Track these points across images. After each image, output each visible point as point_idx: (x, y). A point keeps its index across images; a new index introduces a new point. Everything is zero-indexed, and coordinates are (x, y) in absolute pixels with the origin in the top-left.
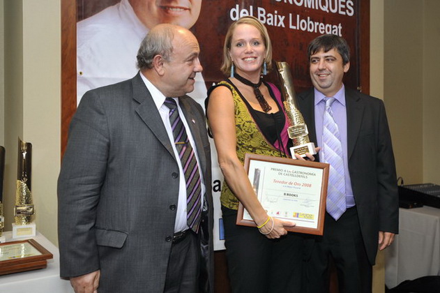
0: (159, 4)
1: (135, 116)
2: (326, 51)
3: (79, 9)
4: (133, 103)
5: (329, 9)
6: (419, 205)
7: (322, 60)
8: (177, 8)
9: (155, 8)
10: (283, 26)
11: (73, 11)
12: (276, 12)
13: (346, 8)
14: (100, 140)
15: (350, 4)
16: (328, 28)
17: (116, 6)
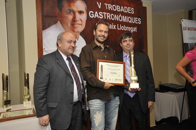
0: (70, 23)
1: (57, 64)
2: (129, 38)
3: (43, 26)
4: (56, 59)
5: (132, 22)
6: (167, 91)
7: (128, 41)
8: (77, 24)
9: (69, 24)
10: (115, 29)
11: (41, 27)
12: (112, 24)
13: (138, 21)
14: (47, 72)
15: (139, 20)
16: (132, 29)
17: (56, 25)
